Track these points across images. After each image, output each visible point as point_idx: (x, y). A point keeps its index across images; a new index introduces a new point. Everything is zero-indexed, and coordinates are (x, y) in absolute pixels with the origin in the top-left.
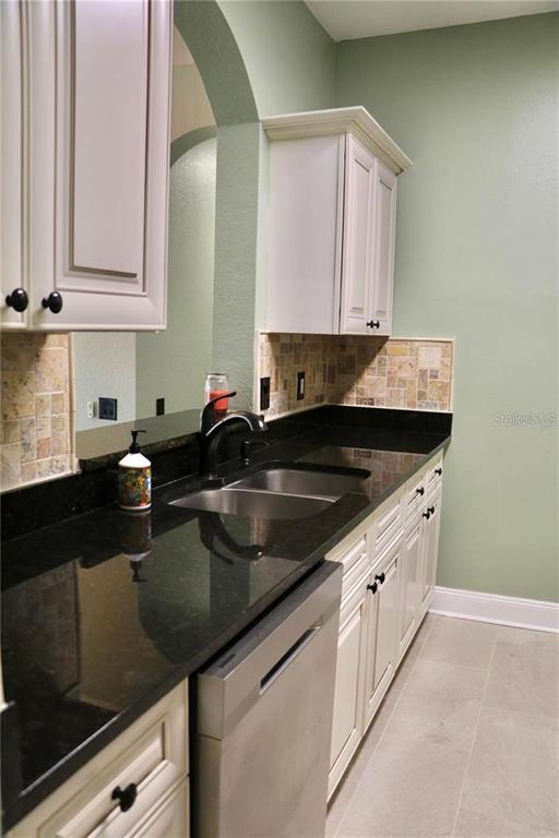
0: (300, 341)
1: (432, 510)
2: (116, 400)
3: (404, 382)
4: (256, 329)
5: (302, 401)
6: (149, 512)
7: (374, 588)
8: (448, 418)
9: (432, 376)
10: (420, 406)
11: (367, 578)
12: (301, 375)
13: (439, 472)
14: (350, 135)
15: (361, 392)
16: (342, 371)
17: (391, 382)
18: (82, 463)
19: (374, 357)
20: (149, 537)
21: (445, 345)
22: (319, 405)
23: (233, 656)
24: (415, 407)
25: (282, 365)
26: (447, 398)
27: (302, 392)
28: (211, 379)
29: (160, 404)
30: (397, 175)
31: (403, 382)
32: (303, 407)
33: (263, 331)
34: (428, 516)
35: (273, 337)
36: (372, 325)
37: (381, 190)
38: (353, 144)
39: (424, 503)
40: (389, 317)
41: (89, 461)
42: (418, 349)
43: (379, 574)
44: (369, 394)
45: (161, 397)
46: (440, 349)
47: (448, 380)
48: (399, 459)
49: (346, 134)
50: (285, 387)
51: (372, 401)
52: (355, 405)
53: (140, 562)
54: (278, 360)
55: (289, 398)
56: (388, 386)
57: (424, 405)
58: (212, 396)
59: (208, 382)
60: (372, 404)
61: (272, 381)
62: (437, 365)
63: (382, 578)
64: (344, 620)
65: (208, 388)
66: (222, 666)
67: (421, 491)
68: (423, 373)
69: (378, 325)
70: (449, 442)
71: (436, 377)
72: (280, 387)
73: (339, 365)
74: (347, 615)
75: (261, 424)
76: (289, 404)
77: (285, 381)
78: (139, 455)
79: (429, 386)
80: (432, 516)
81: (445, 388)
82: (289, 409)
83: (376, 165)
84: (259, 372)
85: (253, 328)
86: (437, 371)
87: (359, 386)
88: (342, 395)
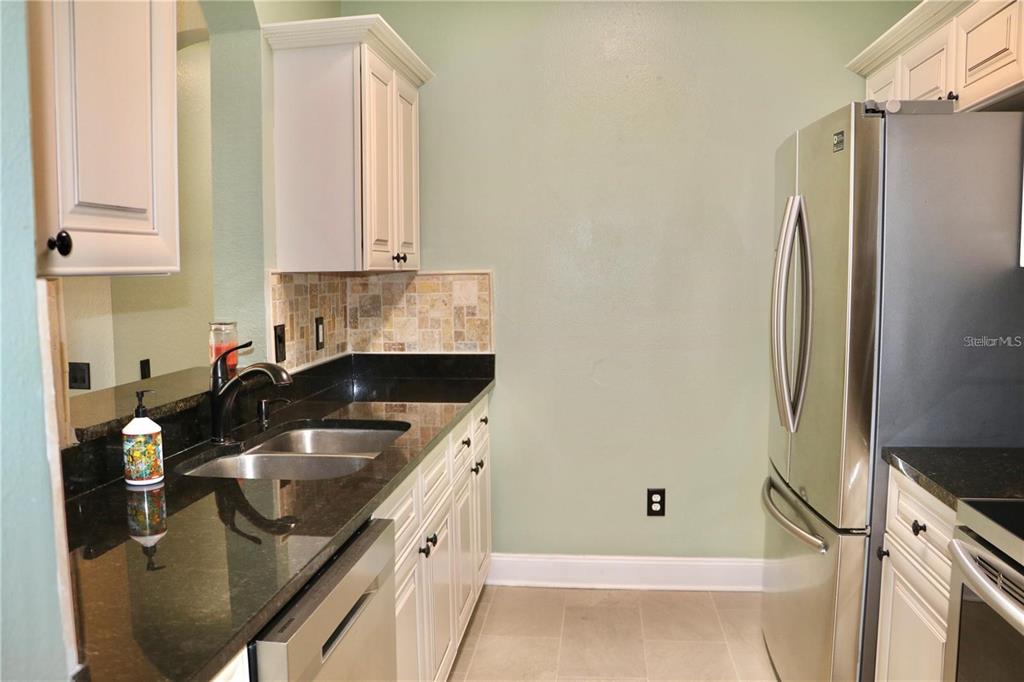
0: (315, 280)
1: (481, 464)
2: (88, 365)
3: (438, 322)
4: (266, 269)
5: (322, 352)
6: (162, 485)
7: (426, 551)
8: (491, 358)
9: (468, 314)
10: (458, 348)
11: (419, 539)
12: (319, 321)
13: (485, 421)
14: (365, 46)
15: (388, 336)
16: (367, 313)
17: (423, 322)
18: (80, 433)
19: (401, 296)
20: (165, 515)
21: (481, 277)
22: (341, 355)
23: (291, 620)
24: (452, 349)
25: (297, 310)
26: (488, 337)
27: (321, 340)
28: (216, 330)
29: (145, 366)
30: (418, 87)
31: (436, 322)
32: (324, 358)
33: (274, 271)
34: (476, 471)
35: (285, 277)
36: (398, 258)
37: (401, 106)
38: (368, 55)
39: (472, 455)
40: (415, 248)
41: (87, 429)
42: (451, 283)
43: (431, 536)
44: (397, 339)
45: (145, 358)
46: (476, 281)
47: (487, 317)
48: (437, 412)
49: (360, 44)
50: (302, 336)
51: (402, 346)
52: (383, 352)
53: (154, 547)
54: (293, 305)
55: (308, 348)
56: (420, 327)
57: (462, 346)
58: (218, 350)
59: (212, 333)
60: (403, 350)
61: (287, 328)
62: (474, 301)
63: (434, 540)
64: (400, 584)
65: (212, 341)
66: (282, 631)
67: (467, 443)
68: (459, 310)
69: (405, 258)
70: (494, 386)
71: (473, 314)
72: (297, 335)
73: (361, 307)
74: (403, 580)
75: (284, 376)
76: (307, 355)
77: (302, 328)
78: (147, 419)
79: (466, 325)
80: (481, 471)
81: (484, 325)
82: (308, 361)
83: (395, 79)
84: (272, 319)
85: (263, 268)
86: (475, 307)
87: (386, 330)
88: (366, 341)
